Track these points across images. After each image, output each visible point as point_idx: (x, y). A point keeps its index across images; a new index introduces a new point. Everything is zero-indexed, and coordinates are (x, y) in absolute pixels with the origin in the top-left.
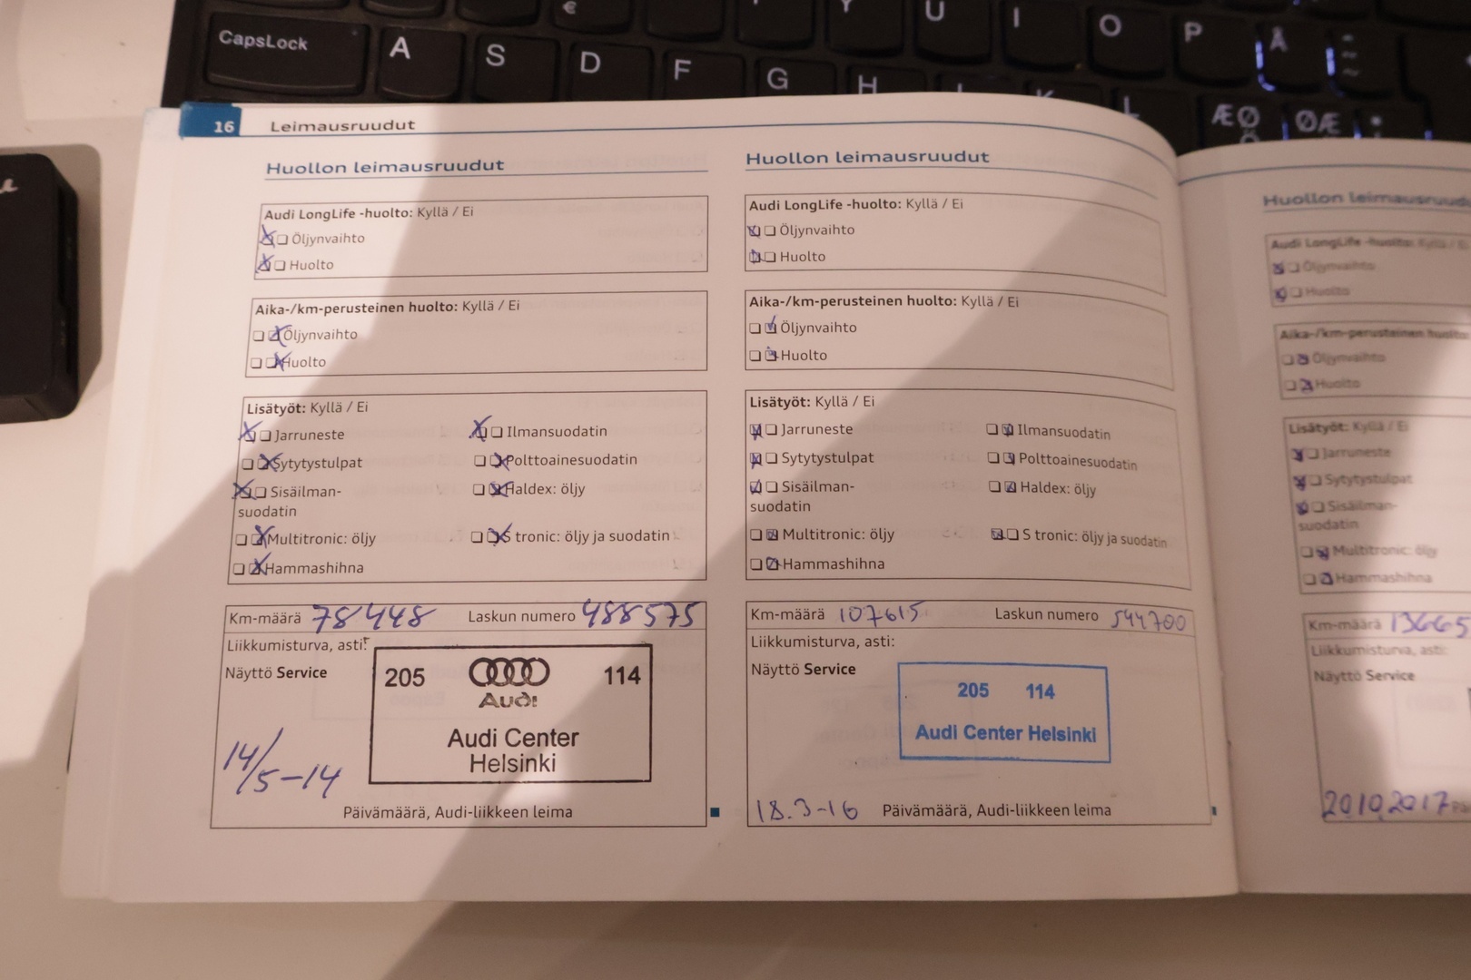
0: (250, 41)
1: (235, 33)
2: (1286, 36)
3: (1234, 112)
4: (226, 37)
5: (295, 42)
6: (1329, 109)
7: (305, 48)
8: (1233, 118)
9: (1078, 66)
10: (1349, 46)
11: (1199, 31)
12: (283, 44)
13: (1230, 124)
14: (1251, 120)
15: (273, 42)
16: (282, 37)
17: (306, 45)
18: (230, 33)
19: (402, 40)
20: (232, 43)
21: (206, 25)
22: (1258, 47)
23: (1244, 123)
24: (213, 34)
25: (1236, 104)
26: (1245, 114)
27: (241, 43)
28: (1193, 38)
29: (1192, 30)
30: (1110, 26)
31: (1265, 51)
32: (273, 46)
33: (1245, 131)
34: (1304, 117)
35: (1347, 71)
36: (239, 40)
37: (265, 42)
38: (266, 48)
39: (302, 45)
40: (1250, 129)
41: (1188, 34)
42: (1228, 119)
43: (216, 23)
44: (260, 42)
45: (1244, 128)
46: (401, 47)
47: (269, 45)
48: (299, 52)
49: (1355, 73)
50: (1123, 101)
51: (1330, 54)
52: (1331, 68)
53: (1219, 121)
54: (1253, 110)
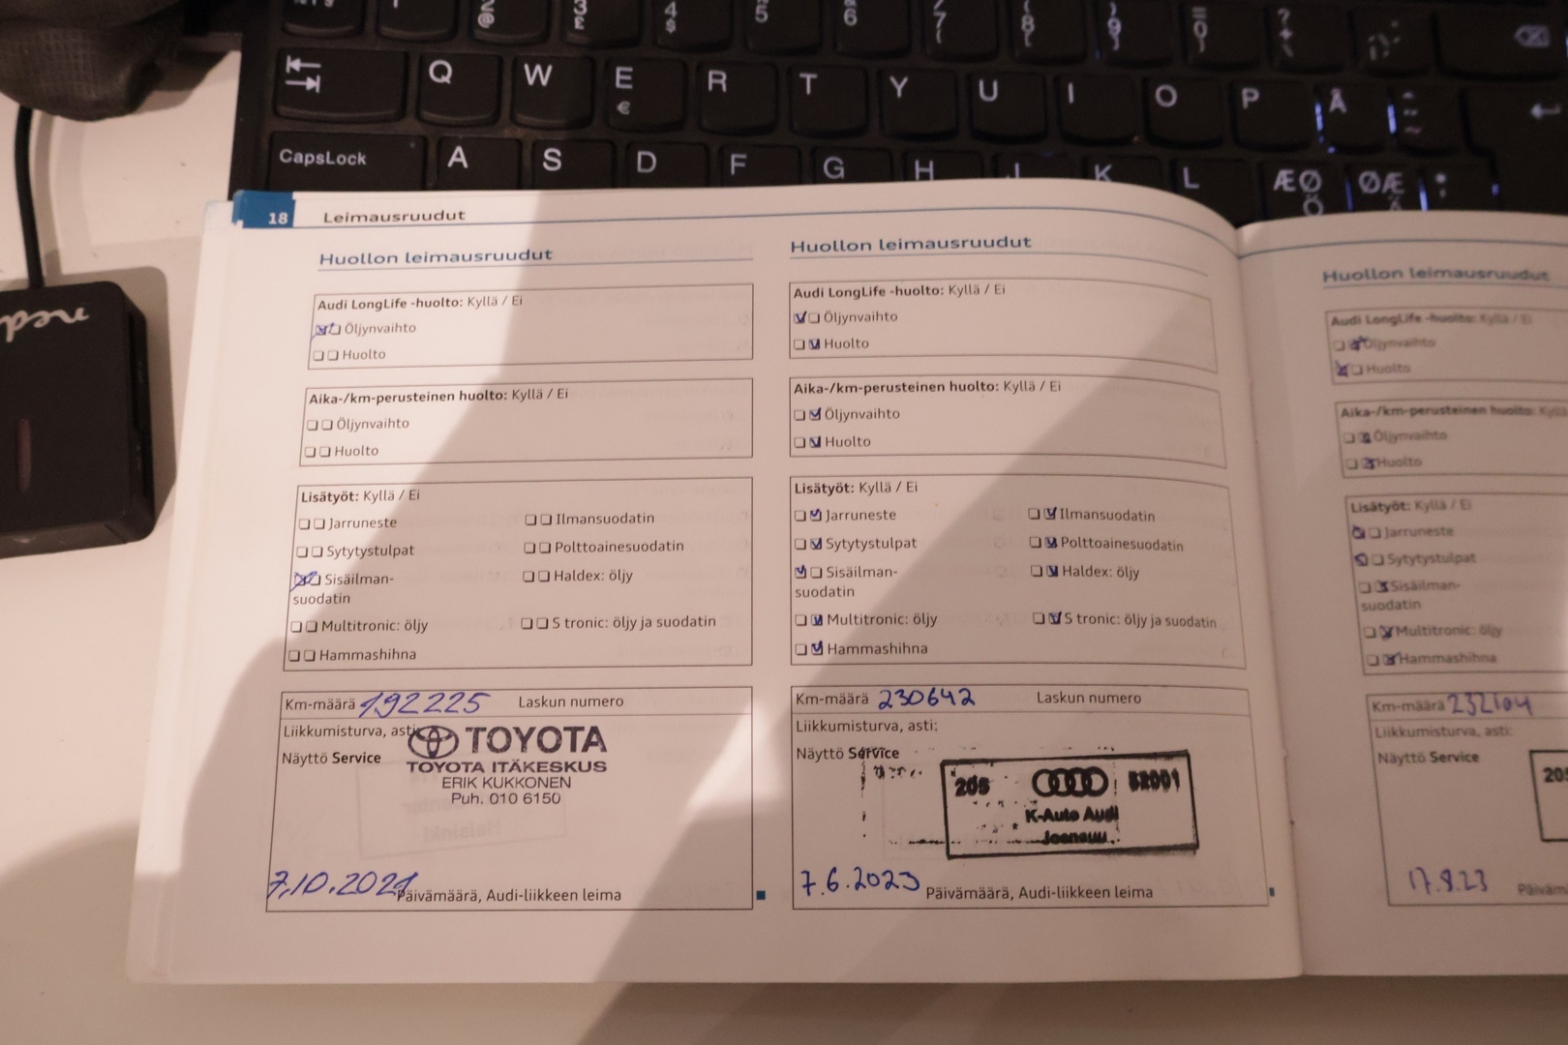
0: (310, 159)
1: (295, 151)
2: (1345, 97)
3: (1296, 177)
4: (286, 156)
5: (355, 157)
6: (1393, 168)
7: (364, 163)
8: (1296, 183)
9: (1136, 139)
10: (1410, 104)
11: (1256, 97)
12: (343, 160)
13: (1292, 189)
14: (1314, 184)
15: (333, 157)
16: (341, 153)
17: (365, 160)
18: (290, 152)
19: (459, 149)
20: (292, 162)
21: (265, 146)
22: (1318, 109)
23: (1306, 188)
24: (273, 152)
25: (1298, 167)
26: (1307, 178)
27: (301, 161)
28: (1250, 104)
29: (1249, 96)
30: (1166, 96)
31: (1324, 112)
32: (333, 163)
33: (1308, 196)
34: (1368, 181)
35: (1409, 129)
36: (299, 158)
37: (325, 159)
38: (325, 164)
39: (361, 159)
40: (1312, 194)
41: (1246, 100)
42: (1290, 185)
43: (276, 142)
44: (320, 159)
45: (1307, 193)
46: (458, 156)
47: (328, 162)
48: (358, 167)
49: (1417, 131)
50: (1182, 173)
51: (1391, 111)
52: (1392, 126)
53: (1281, 187)
54: (1315, 174)
